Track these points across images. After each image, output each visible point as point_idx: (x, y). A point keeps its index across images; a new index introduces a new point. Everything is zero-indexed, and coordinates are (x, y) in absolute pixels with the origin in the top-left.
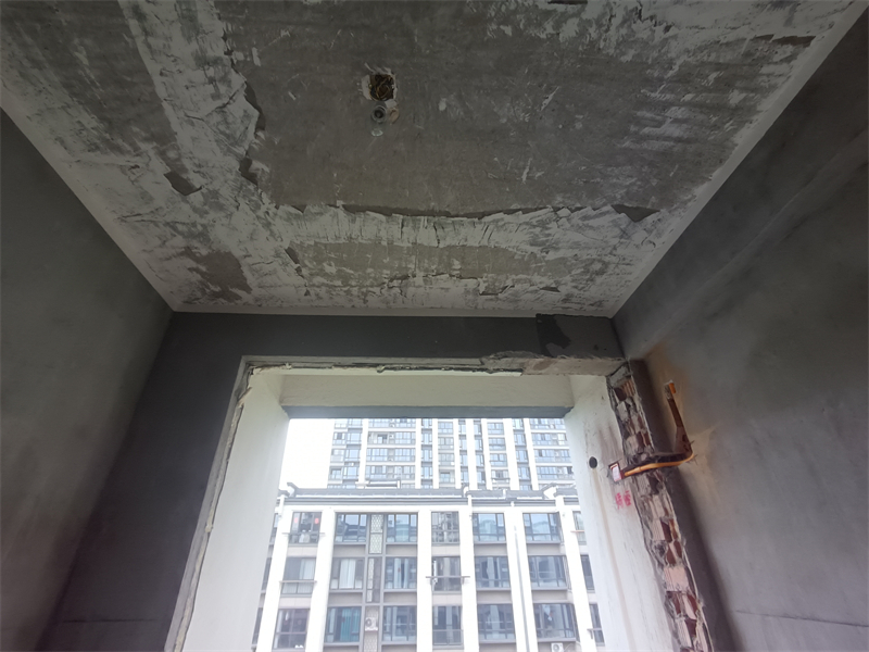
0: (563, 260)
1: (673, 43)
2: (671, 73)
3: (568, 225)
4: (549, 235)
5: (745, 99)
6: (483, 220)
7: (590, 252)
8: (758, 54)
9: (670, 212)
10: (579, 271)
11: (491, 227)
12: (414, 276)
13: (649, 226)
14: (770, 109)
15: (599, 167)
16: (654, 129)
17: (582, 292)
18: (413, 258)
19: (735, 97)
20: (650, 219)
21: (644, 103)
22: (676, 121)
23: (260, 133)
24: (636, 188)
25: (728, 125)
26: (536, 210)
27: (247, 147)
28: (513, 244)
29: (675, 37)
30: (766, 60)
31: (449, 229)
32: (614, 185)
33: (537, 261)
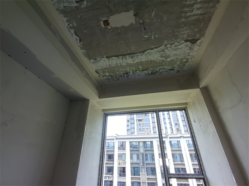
0: (173, 60)
3: (171, 49)
4: (166, 53)
6: (144, 53)
7: (181, 56)
10: (179, 63)
11: (147, 54)
12: (130, 73)
16: (191, 13)
18: (128, 67)
20: (198, 42)
21: (185, 6)
22: (198, 9)
23: (81, 43)
24: (190, 33)
26: (159, 47)
28: (155, 58)
31: (135, 57)
32: (183, 34)
33: (165, 62)
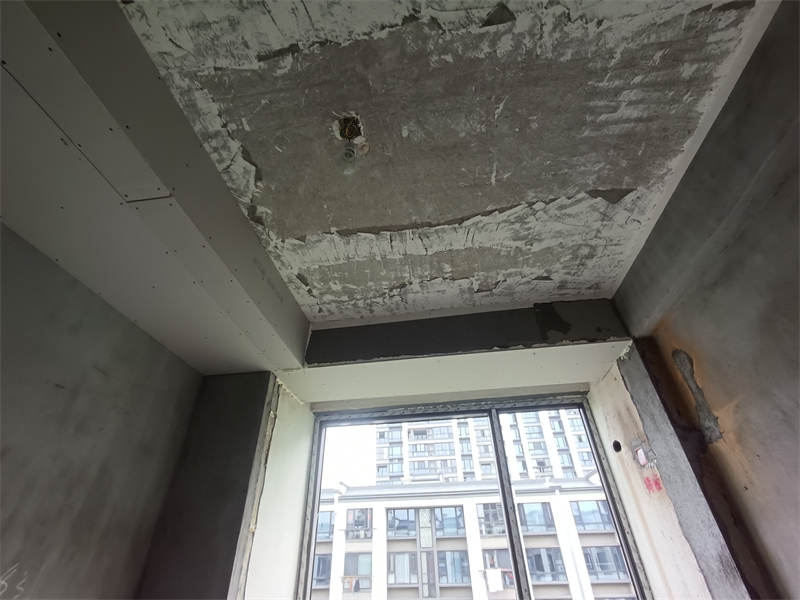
0: (549, 250)
1: (609, 35)
2: (613, 62)
3: (545, 217)
4: (529, 229)
5: (697, 70)
6: (464, 224)
7: (574, 238)
8: (700, 25)
9: (648, 188)
10: (568, 258)
11: (472, 230)
12: (411, 284)
13: (629, 206)
14: (727, 74)
15: (564, 159)
16: (611, 115)
17: (575, 277)
18: (407, 267)
19: (687, 70)
20: (628, 198)
21: (595, 93)
22: (631, 103)
23: (259, 184)
24: (606, 172)
25: (686, 97)
26: (511, 208)
27: (250, 197)
28: (496, 242)
29: (609, 29)
30: (711, 29)
31: (433, 237)
32: (583, 173)
33: (523, 254)
